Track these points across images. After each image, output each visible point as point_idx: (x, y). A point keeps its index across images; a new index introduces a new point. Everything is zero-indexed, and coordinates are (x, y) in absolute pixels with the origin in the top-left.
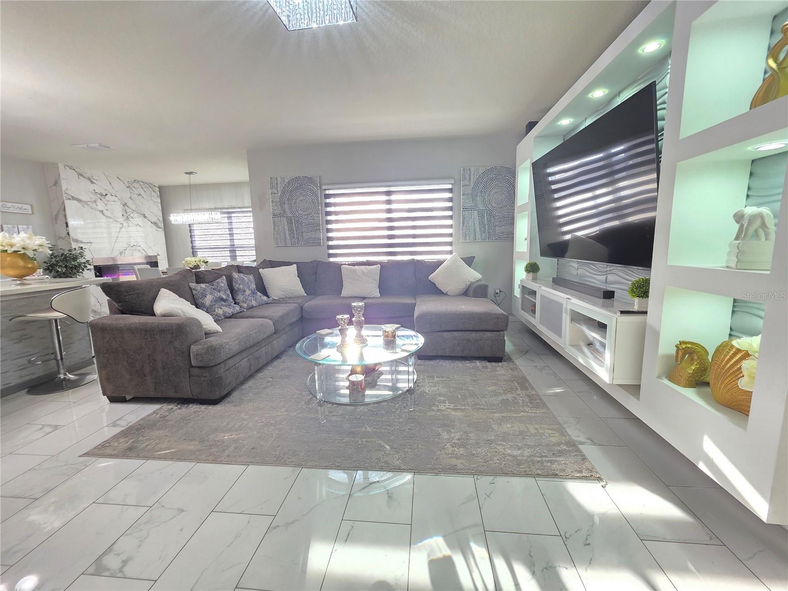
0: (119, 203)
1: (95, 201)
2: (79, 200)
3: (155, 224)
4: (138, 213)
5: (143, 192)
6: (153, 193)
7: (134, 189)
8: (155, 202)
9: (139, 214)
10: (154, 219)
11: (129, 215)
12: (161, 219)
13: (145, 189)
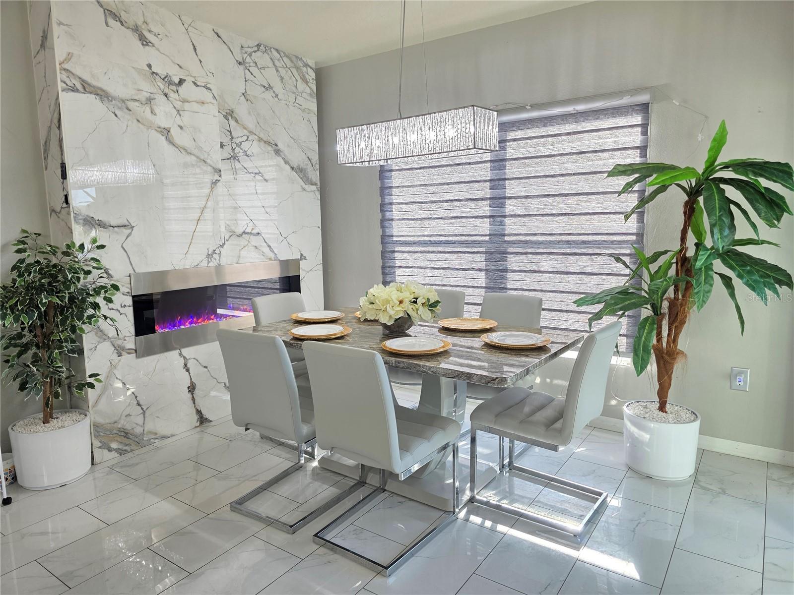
0: (213, 109)
1: (149, 100)
2: (103, 95)
3: (299, 170)
4: (260, 140)
5: (278, 79)
6: (301, 86)
7: (254, 70)
8: (304, 111)
9: (262, 143)
10: (297, 158)
11: (239, 145)
12: (315, 158)
13: (282, 72)
